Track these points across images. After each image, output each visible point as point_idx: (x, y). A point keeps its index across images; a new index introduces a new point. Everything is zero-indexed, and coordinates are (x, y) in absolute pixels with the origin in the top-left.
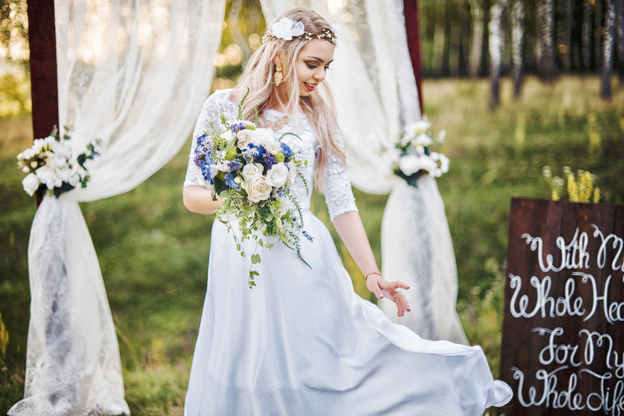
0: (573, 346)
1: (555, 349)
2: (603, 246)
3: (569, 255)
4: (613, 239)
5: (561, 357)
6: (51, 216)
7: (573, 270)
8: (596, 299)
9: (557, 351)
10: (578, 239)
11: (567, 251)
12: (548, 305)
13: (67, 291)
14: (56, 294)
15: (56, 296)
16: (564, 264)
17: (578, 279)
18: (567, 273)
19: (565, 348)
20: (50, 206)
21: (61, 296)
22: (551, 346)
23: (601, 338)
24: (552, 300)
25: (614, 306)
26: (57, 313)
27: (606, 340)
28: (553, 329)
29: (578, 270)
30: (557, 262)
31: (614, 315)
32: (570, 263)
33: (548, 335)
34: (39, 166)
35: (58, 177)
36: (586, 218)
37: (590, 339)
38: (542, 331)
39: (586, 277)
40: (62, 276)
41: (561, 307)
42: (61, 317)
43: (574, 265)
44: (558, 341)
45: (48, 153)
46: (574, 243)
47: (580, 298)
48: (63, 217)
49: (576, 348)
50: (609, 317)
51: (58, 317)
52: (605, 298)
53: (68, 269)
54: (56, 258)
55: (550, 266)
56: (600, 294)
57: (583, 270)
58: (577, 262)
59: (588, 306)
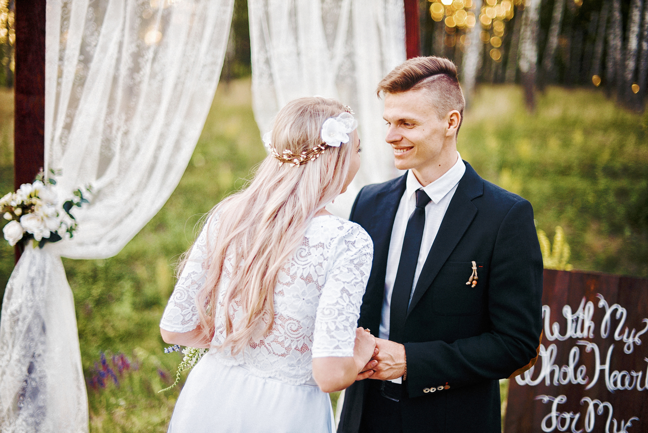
0: (575, 413)
1: (557, 417)
2: (607, 317)
3: (574, 325)
4: (616, 310)
5: (563, 425)
6: (34, 269)
7: (578, 339)
8: (598, 367)
9: (559, 419)
10: (584, 308)
11: (573, 321)
12: (552, 373)
13: (44, 351)
14: (34, 353)
15: (33, 356)
16: (570, 333)
17: (582, 348)
18: (572, 342)
19: (568, 416)
20: (34, 257)
21: (39, 355)
22: (554, 414)
23: (601, 406)
24: (557, 368)
25: (615, 376)
26: (33, 376)
27: (606, 408)
28: (556, 396)
29: (582, 339)
30: (563, 331)
31: (615, 383)
32: (576, 332)
33: (550, 403)
34: (23, 214)
35: (45, 227)
36: (592, 288)
37: (591, 408)
38: (546, 399)
39: (590, 346)
40: (41, 334)
41: (565, 375)
42: (37, 379)
43: (579, 334)
44: (561, 408)
45: (34, 200)
46: (580, 312)
47: (584, 366)
48: (47, 271)
49: (577, 416)
50: (610, 386)
51: (34, 380)
52: (607, 367)
53: (48, 326)
54: (37, 315)
55: (557, 334)
56: (603, 362)
57: (588, 339)
58: (582, 330)
59: (590, 374)
